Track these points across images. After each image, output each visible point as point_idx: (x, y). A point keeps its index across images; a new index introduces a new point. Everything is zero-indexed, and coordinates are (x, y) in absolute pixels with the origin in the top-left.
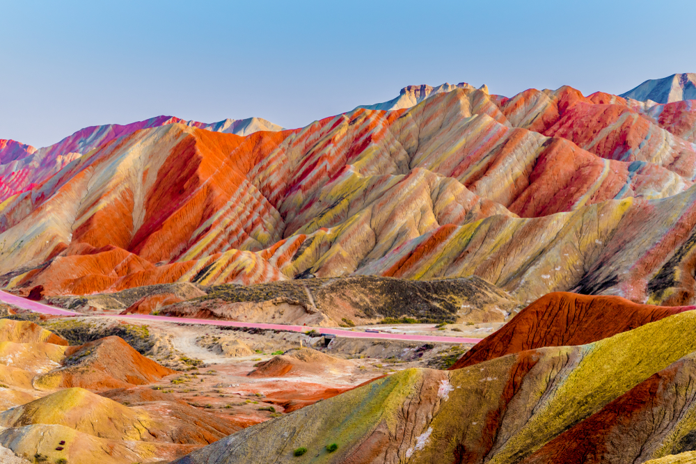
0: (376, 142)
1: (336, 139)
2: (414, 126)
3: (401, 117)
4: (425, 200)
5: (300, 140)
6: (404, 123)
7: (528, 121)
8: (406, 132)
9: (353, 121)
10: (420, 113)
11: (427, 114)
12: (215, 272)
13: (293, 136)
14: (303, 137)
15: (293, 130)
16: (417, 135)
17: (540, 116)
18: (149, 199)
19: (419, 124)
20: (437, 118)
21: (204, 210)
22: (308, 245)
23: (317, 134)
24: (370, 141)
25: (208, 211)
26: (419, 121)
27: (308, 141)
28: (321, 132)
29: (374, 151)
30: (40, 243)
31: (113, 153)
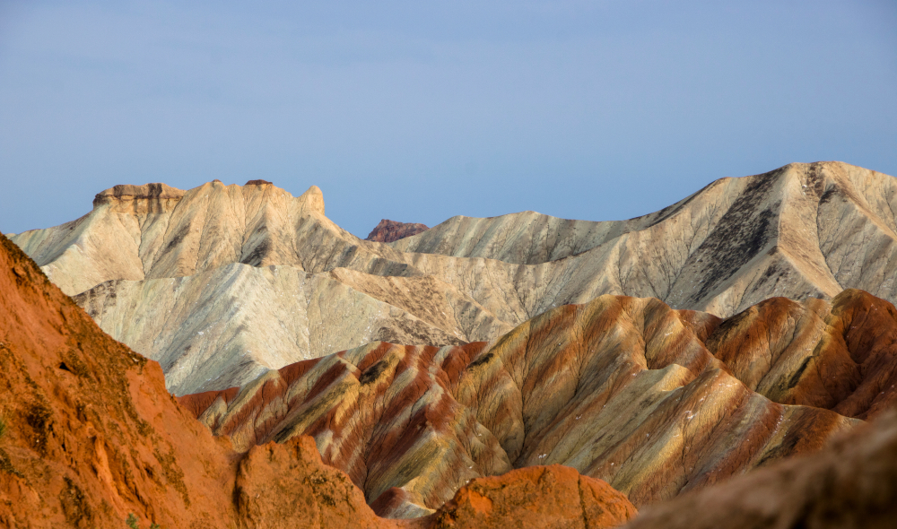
0: (438, 429)
1: (338, 419)
2: (510, 386)
3: (475, 364)
5: (240, 420)
6: (486, 377)
7: (782, 376)
8: (493, 399)
9: (368, 374)
10: (518, 353)
11: (539, 358)
13: (221, 407)
14: (247, 412)
15: (219, 394)
16: (518, 407)
17: (811, 366)
19: (520, 380)
20: (566, 368)
23: (279, 405)
24: (424, 426)
26: (519, 374)
27: (260, 422)
28: (288, 399)
29: (444, 451)
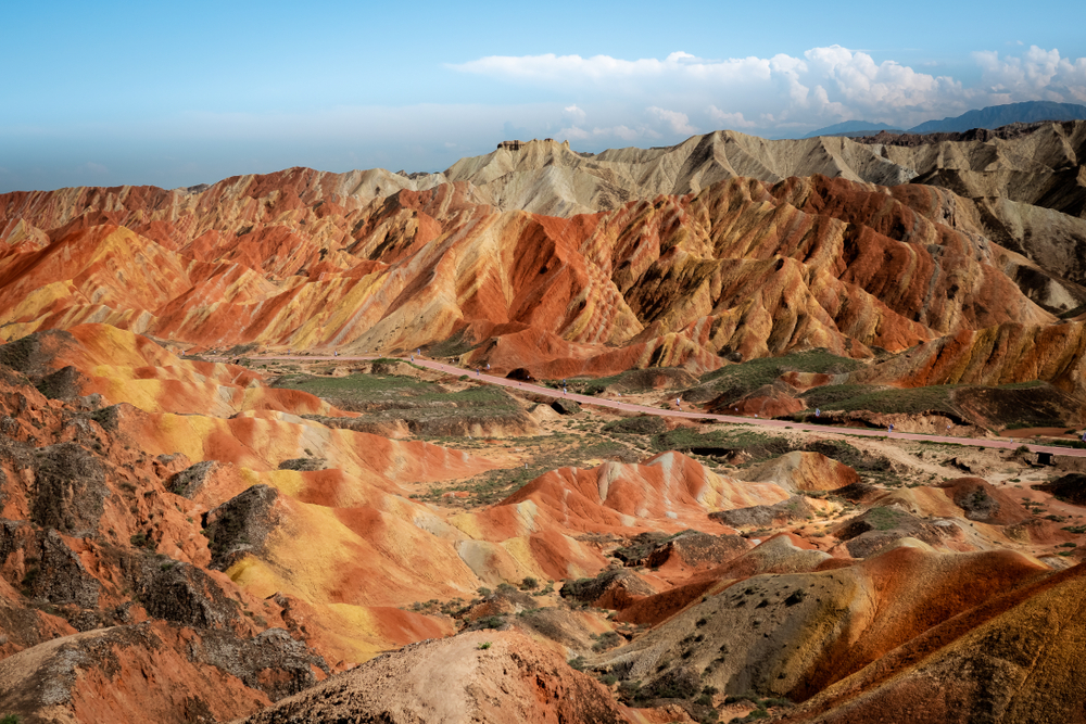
9: (658, 206)
18: (513, 278)
21: (572, 288)
22: (719, 325)
25: (576, 288)
30: (441, 319)
31: (467, 236)
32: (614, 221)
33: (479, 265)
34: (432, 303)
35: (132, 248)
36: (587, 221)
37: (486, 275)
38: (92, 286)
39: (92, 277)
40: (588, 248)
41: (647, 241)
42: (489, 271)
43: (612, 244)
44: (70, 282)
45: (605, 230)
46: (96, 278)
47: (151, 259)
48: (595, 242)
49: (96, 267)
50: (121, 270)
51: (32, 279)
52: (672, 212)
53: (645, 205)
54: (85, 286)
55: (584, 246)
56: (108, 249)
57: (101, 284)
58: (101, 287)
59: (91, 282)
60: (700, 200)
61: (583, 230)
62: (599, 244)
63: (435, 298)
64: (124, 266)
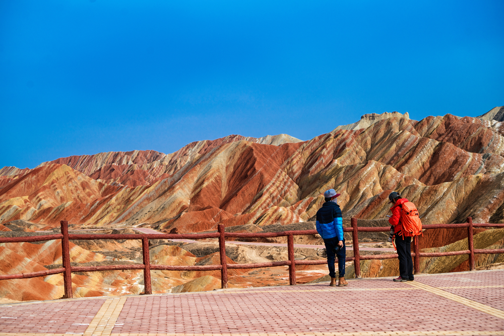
0: (348, 147)
1: (327, 146)
2: (368, 138)
3: (361, 134)
4: (376, 177)
6: (363, 136)
7: (429, 133)
8: (364, 141)
10: (372, 130)
11: (375, 131)
12: (266, 218)
13: (304, 145)
14: (310, 145)
15: (304, 142)
17: (435, 130)
18: (230, 181)
19: (371, 136)
20: (381, 133)
23: (317, 144)
24: (345, 147)
25: (261, 186)
27: (312, 148)
29: (348, 152)
30: (174, 206)
31: (209, 157)
32: (308, 147)
33: (209, 174)
34: (172, 196)
35: (68, 177)
36: (290, 147)
37: (212, 180)
38: (38, 199)
39: (39, 194)
40: (288, 164)
41: (322, 158)
42: (215, 178)
43: (303, 161)
44: (26, 197)
45: (301, 153)
46: (42, 195)
47: (79, 184)
48: (292, 160)
49: (45, 188)
50: (59, 190)
51: (7, 195)
52: (344, 140)
53: (330, 135)
54: (34, 199)
55: (285, 163)
56: (54, 178)
57: (44, 198)
58: (43, 200)
59: (38, 197)
60: (366, 132)
61: (287, 153)
62: (295, 161)
63: (175, 193)
64: (62, 188)
